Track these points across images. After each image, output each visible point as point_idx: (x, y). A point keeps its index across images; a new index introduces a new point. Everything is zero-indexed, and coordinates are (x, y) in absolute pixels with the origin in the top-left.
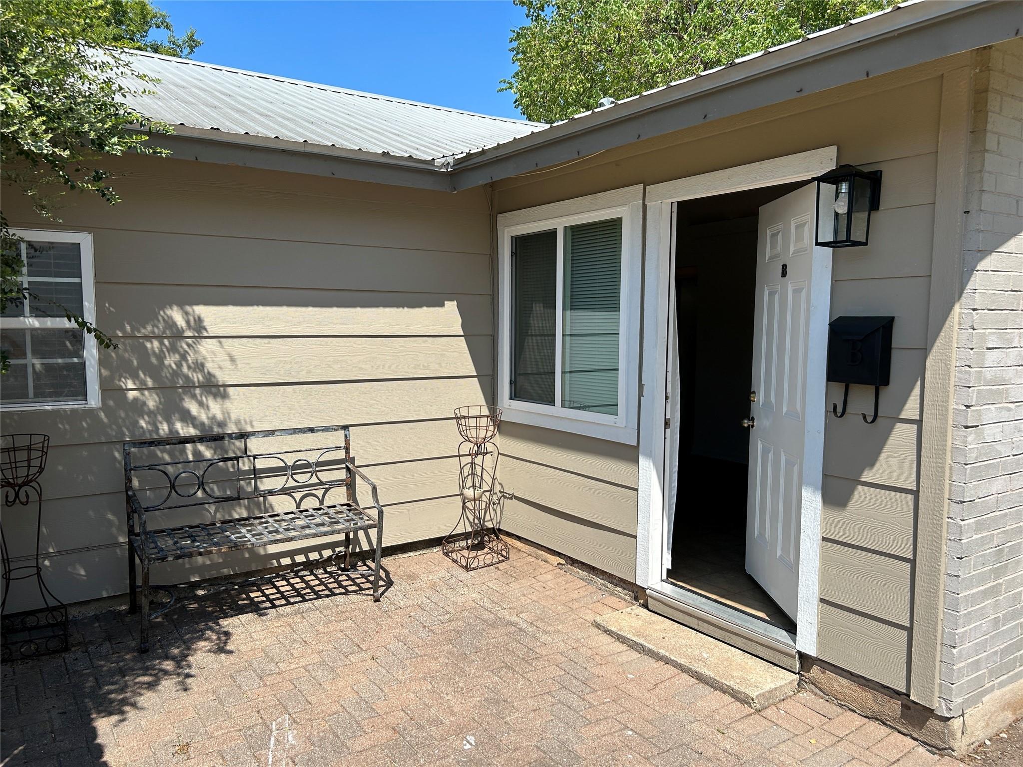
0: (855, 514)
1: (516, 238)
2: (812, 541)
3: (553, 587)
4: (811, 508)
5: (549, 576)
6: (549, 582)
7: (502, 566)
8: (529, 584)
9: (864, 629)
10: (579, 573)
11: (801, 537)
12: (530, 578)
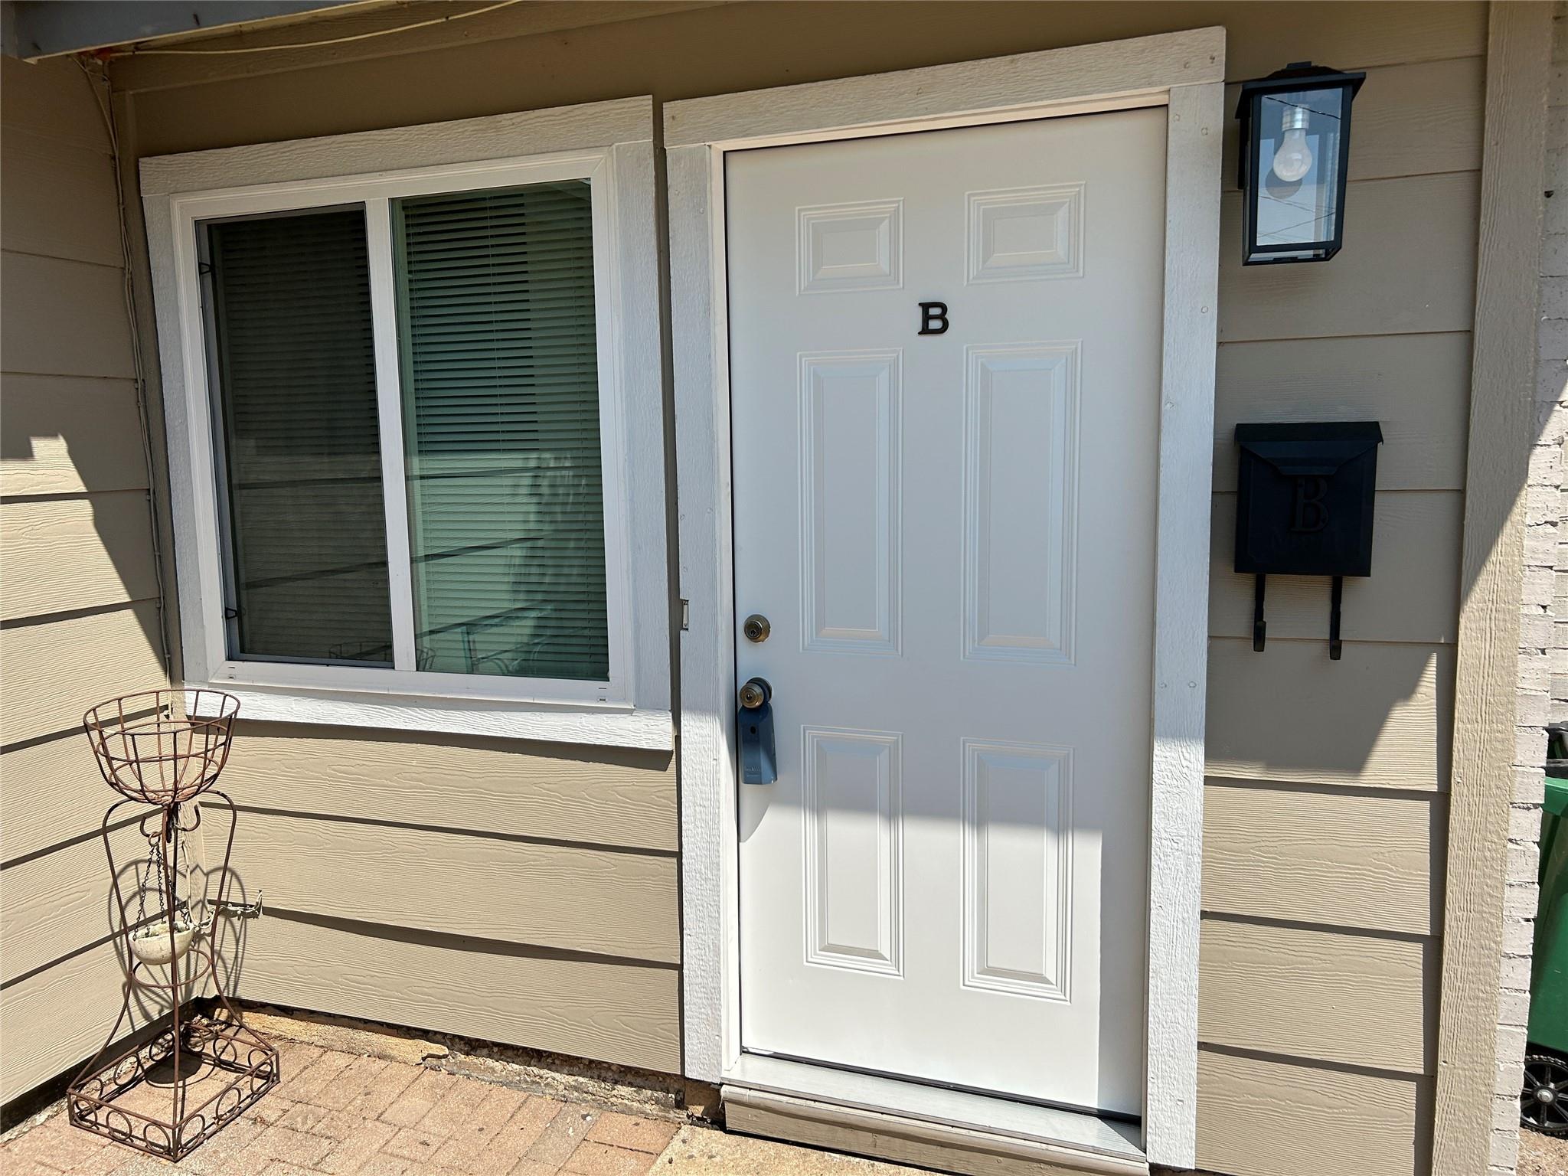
0: (1282, 854)
1: (209, 227)
2: (1180, 926)
3: (445, 1132)
4: (1176, 853)
5: (416, 1103)
6: (427, 1121)
7: (269, 1106)
8: (376, 1146)
9: (1309, 1094)
10: (493, 1071)
11: (1153, 918)
12: (369, 1124)
